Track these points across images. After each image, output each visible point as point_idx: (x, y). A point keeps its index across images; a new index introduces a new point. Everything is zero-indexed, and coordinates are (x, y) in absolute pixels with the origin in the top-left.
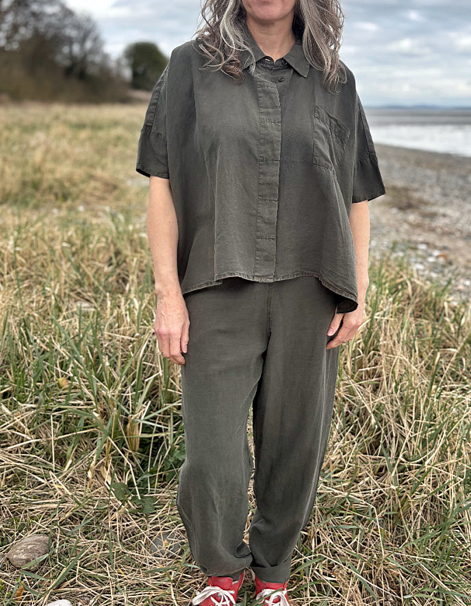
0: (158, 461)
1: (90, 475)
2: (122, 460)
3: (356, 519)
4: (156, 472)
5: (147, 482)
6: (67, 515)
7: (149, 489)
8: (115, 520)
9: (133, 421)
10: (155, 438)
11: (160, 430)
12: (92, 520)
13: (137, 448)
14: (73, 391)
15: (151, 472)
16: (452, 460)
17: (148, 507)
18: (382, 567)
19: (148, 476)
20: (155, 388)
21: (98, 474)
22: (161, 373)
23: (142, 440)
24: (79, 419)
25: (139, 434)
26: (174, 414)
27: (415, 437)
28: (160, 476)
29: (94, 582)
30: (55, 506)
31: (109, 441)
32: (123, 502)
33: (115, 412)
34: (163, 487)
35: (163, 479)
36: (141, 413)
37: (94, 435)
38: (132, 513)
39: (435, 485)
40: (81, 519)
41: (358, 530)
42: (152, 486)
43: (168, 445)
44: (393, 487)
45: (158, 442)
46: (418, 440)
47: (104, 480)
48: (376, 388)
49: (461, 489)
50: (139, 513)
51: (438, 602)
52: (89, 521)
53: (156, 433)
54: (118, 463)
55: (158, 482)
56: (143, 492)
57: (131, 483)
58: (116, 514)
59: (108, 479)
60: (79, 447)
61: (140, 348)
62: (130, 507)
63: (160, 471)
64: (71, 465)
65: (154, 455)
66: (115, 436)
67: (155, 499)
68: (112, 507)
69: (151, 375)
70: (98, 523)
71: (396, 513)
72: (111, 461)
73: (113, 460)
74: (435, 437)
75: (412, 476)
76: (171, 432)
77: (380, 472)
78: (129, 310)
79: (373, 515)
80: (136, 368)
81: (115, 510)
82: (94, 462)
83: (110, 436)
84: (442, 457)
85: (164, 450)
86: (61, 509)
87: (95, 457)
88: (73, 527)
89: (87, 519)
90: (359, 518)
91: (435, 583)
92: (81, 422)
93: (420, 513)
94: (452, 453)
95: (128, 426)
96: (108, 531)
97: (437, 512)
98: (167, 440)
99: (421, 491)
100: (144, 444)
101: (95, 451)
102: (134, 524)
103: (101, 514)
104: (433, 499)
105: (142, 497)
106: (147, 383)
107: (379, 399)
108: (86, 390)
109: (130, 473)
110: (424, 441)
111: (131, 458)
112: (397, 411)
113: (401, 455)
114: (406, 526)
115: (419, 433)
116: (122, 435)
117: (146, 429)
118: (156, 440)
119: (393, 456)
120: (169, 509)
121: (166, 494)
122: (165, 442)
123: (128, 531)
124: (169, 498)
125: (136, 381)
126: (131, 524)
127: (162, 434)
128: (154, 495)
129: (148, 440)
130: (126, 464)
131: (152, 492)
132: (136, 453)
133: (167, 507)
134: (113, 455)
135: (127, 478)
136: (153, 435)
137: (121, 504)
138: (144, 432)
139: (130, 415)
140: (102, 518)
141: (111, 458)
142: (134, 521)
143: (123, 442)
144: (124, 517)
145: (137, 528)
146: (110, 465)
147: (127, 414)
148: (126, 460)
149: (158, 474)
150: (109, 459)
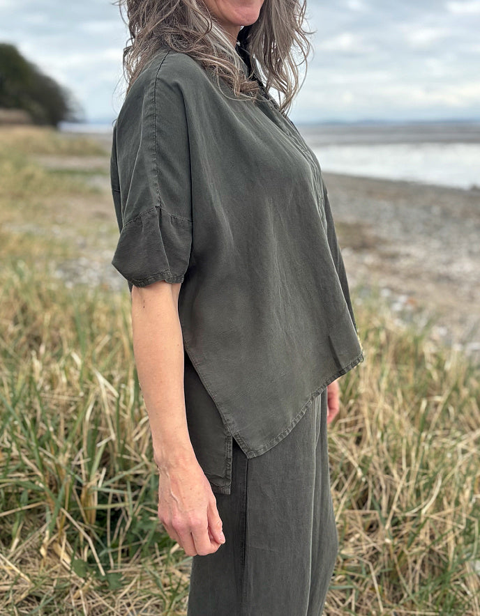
0: (119, 535)
1: (43, 551)
2: (77, 535)
3: (349, 578)
4: (117, 546)
5: (109, 558)
6: (23, 596)
7: (112, 564)
8: (79, 598)
9: (89, 489)
10: (113, 510)
11: (115, 500)
12: (53, 601)
13: (93, 520)
14: (11, 463)
15: (113, 547)
16: (449, 510)
17: (113, 583)
19: (110, 551)
20: (106, 455)
21: (51, 551)
22: (113, 437)
23: (98, 511)
24: (21, 493)
25: (95, 504)
26: (131, 483)
27: (408, 487)
28: (123, 551)
30: (7, 588)
31: (63, 514)
32: (86, 579)
33: (67, 480)
34: (127, 562)
35: (126, 553)
36: (97, 481)
37: (40, 510)
38: (98, 590)
39: (432, 537)
40: (39, 599)
41: (351, 590)
42: (115, 560)
43: (127, 516)
44: (388, 541)
45: (116, 514)
46: (411, 490)
47: (59, 558)
48: (359, 441)
49: (461, 540)
50: (103, 589)
52: (48, 601)
53: (113, 503)
54: (73, 538)
55: (122, 557)
56: (107, 568)
57: (91, 560)
58: (81, 592)
59: (66, 559)
60: (24, 525)
61: (84, 410)
62: (92, 585)
63: (124, 544)
64: (19, 544)
65: (113, 529)
66: (69, 509)
67: (120, 575)
68: (72, 586)
69: (101, 440)
70: (58, 603)
71: (391, 569)
72: (65, 537)
73: (68, 536)
74: (430, 485)
75: (407, 528)
76: (129, 502)
77: (372, 528)
78: (64, 369)
79: (368, 573)
80: (82, 434)
81: (77, 588)
82: (47, 538)
83: (64, 508)
84: (439, 506)
85: (124, 523)
86: (14, 591)
87: (47, 532)
88: (31, 609)
89: (46, 599)
90: (353, 577)
92: (24, 497)
93: (418, 567)
94: (449, 503)
95: (83, 496)
96: (72, 610)
97: (437, 567)
98: (127, 512)
99: (417, 544)
100: (100, 517)
101: (46, 526)
102: (101, 601)
103: (62, 593)
104: (431, 551)
105: (106, 573)
106: (99, 448)
107: (365, 451)
108: (26, 460)
109: (90, 548)
110: (418, 492)
111: (88, 532)
112: (385, 462)
113: (394, 507)
114: (403, 581)
115: (412, 482)
116: (77, 506)
117: (103, 498)
118: (114, 514)
119: (384, 509)
120: (139, 584)
121: (132, 569)
122: (124, 513)
123: (94, 609)
124: (136, 573)
125: (84, 448)
126: (97, 602)
127: (119, 505)
128: (119, 570)
129: (105, 511)
130: (82, 539)
131: (115, 568)
132: (94, 527)
133: (136, 582)
134: (67, 531)
135: (85, 554)
136: (109, 506)
137: (83, 581)
138: (100, 502)
139: (84, 484)
140: (63, 598)
141: (65, 534)
142: (100, 599)
143: (77, 515)
144: (89, 595)
145: (104, 606)
146: (64, 541)
147: (79, 484)
148: (83, 533)
149: (120, 548)
150: (62, 534)
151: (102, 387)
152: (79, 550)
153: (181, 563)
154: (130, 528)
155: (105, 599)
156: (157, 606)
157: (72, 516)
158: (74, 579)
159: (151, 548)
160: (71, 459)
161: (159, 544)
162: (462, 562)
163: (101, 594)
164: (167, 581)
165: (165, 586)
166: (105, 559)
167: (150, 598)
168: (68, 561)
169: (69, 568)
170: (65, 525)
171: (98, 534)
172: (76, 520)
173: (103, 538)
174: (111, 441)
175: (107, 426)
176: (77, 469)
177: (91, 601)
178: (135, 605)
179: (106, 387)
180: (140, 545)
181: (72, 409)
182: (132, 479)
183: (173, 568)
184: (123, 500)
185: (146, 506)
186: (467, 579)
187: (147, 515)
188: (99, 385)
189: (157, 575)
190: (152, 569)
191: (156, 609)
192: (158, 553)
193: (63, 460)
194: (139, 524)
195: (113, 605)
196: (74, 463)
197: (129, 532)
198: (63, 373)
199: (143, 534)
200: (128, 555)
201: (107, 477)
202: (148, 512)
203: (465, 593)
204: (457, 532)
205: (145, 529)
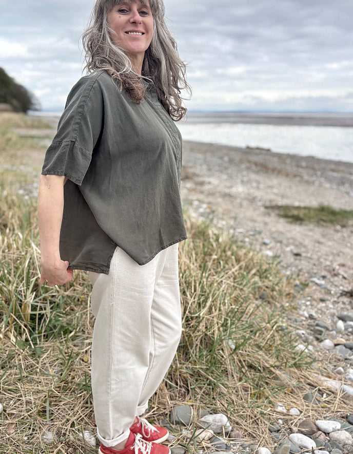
0: (42, 327)
1: (1, 336)
2: (20, 327)
4: (41, 333)
5: (36, 339)
7: (38, 342)
8: (20, 360)
9: (26, 303)
10: (39, 314)
11: (41, 309)
12: (6, 361)
13: (29, 320)
15: (39, 333)
16: (216, 313)
17: (38, 352)
18: (178, 373)
19: (37, 335)
20: (36, 286)
21: (6, 336)
22: (40, 276)
23: (31, 315)
25: (29, 311)
26: (50, 300)
27: (194, 302)
28: (44, 335)
29: (12, 393)
31: (12, 316)
32: (24, 350)
33: (14, 299)
34: (47, 341)
35: (46, 337)
36: (30, 299)
38: (30, 355)
39: (206, 328)
42: (40, 341)
43: (47, 317)
45: (41, 316)
46: (196, 303)
47: (10, 339)
49: (221, 329)
50: (33, 355)
51: (210, 388)
52: (4, 362)
53: (40, 310)
55: (44, 339)
56: (35, 344)
57: (27, 340)
58: (21, 357)
59: (13, 339)
61: (25, 262)
62: (27, 353)
63: (44, 332)
65: (39, 324)
66: (15, 313)
67: (42, 348)
68: (17, 353)
69: (34, 277)
70: (9, 362)
71: (185, 344)
72: (13, 328)
73: (15, 328)
74: (205, 301)
75: (193, 323)
76: (48, 310)
78: (15, 240)
80: (23, 274)
81: (19, 355)
82: (3, 329)
83: (12, 313)
84: (210, 311)
85: (45, 321)
87: (4, 326)
91: (208, 379)
94: (216, 310)
95: (23, 307)
96: (16, 366)
97: (208, 343)
98: (47, 315)
99: (198, 331)
100: (33, 318)
101: (3, 322)
102: (31, 361)
103: (11, 357)
104: (206, 335)
105: (35, 347)
106: (32, 281)
109: (26, 334)
110: (199, 304)
111: (26, 326)
112: (183, 289)
113: (187, 312)
115: (196, 299)
116: (19, 312)
117: (34, 308)
118: (40, 316)
120: (52, 352)
121: (49, 345)
122: (45, 316)
123: (28, 366)
124: (51, 347)
125: (24, 281)
126: (29, 362)
127: (43, 312)
128: (42, 345)
129: (35, 315)
130: (22, 330)
131: (40, 344)
132: (29, 323)
133: (51, 352)
134: (14, 325)
135: (24, 337)
136: (37, 313)
137: (22, 351)
138: (32, 310)
139: (23, 301)
140: (12, 360)
141: (13, 327)
142: (31, 360)
143: (19, 317)
144: (25, 358)
145: (33, 364)
146: (13, 330)
147: (21, 301)
148: (23, 326)
149: (43, 334)
150: (12, 327)
151: (34, 250)
152: (20, 334)
153: (75, 342)
154: (48, 324)
155: (34, 360)
156: (62, 364)
157: (16, 317)
158: (18, 350)
159: (59, 334)
160: (17, 287)
161: (63, 332)
162: (222, 341)
163: (31, 357)
164: (66, 351)
165: (66, 353)
166: (34, 340)
167: (57, 359)
168: (15, 340)
169: (14, 344)
170: (14, 322)
171: (31, 327)
172: (19, 320)
173: (34, 329)
174: (39, 278)
175: (36, 270)
176: (20, 292)
177: (26, 361)
178: (50, 363)
179: (36, 250)
180: (54, 332)
181: (18, 262)
182: (50, 298)
183: (70, 344)
184: (45, 309)
185: (57, 312)
186: (224, 349)
187: (57, 317)
188: (33, 249)
189: (61, 347)
190: (59, 345)
191: (60, 365)
192: (63, 336)
193: (12, 287)
194: (53, 321)
195: (38, 363)
196: (18, 289)
197: (48, 326)
198: (14, 242)
199: (55, 327)
200: (47, 338)
201: (36, 296)
202: (58, 315)
203: (223, 357)
204: (220, 325)
205: (56, 324)
